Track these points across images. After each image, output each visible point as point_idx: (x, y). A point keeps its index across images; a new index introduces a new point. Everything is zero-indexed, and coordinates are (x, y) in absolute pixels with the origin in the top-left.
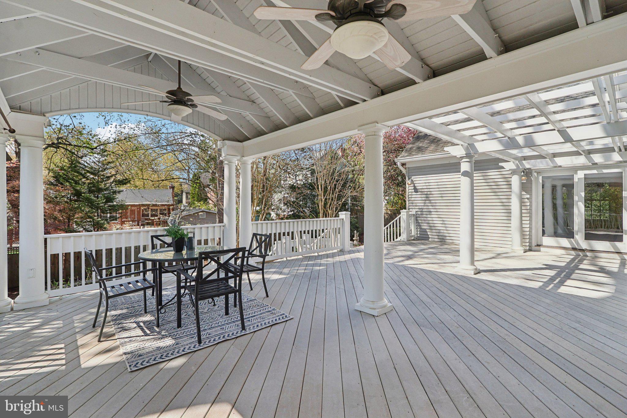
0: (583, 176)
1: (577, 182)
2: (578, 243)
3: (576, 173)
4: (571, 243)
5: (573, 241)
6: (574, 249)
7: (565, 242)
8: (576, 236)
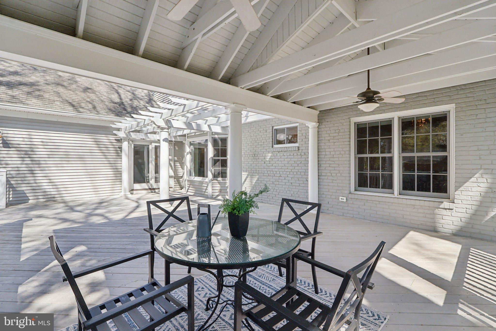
0: (154, 147)
1: (151, 150)
2: (151, 185)
3: (151, 144)
4: (148, 186)
5: (149, 184)
6: (150, 189)
7: (144, 185)
8: (151, 182)
